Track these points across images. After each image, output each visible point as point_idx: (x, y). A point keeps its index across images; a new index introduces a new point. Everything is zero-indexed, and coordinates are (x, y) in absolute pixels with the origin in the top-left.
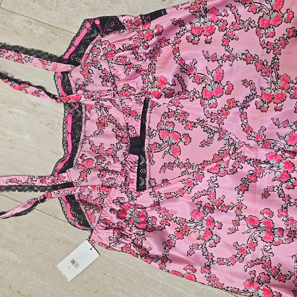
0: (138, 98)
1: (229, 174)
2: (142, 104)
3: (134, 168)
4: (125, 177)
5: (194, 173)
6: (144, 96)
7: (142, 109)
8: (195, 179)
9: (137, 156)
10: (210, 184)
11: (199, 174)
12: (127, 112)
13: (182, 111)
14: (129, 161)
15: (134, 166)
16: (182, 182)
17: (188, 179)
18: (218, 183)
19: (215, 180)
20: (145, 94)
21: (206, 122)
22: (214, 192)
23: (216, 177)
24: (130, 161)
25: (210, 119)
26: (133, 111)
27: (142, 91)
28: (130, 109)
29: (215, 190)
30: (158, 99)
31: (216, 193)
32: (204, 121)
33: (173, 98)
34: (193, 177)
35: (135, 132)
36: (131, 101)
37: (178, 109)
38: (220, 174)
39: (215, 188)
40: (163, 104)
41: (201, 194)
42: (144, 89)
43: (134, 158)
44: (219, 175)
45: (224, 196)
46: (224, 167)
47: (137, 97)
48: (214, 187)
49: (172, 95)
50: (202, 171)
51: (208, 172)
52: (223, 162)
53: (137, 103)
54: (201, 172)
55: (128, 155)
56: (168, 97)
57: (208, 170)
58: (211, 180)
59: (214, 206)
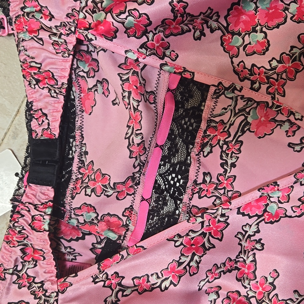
0: (60, 37)
1: (290, 217)
2: (69, 55)
3: (40, 221)
4: (22, 247)
5: (203, 218)
6: (75, 33)
7: (69, 70)
8: (208, 232)
9: (50, 188)
10: (243, 243)
11: (217, 220)
12: (33, 74)
13: (175, 68)
14: (30, 203)
15: (41, 215)
16: (176, 241)
17: (190, 234)
18: (261, 239)
19: (255, 232)
20: (75, 28)
21: (240, 91)
22: (252, 261)
23: (258, 224)
24: (31, 201)
25: (247, 83)
26: (46, 71)
27: (69, 20)
28: (39, 66)
29: (254, 257)
30: (111, 40)
31: (256, 265)
32: (235, 88)
33: (150, 35)
34: (202, 227)
35: (46, 127)
36: (43, 45)
37: (166, 64)
38: (267, 217)
39: (255, 251)
40: (126, 52)
41: (222, 269)
42: (75, 14)
43: (43, 194)
44: (264, 220)
45: (277, 272)
46: (277, 202)
47: (55, 34)
48: (253, 250)
49: (147, 30)
50: (224, 211)
51: (239, 213)
52: (278, 190)
53: (57, 53)
54: (223, 215)
55: (26, 187)
56: (135, 36)
57: (239, 209)
58: (244, 233)
59: (251, 300)
